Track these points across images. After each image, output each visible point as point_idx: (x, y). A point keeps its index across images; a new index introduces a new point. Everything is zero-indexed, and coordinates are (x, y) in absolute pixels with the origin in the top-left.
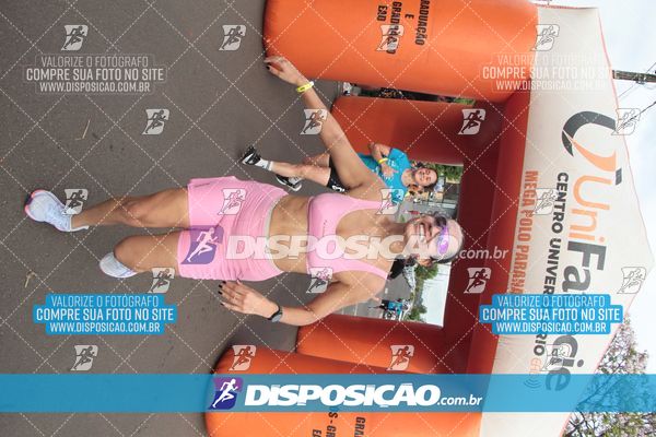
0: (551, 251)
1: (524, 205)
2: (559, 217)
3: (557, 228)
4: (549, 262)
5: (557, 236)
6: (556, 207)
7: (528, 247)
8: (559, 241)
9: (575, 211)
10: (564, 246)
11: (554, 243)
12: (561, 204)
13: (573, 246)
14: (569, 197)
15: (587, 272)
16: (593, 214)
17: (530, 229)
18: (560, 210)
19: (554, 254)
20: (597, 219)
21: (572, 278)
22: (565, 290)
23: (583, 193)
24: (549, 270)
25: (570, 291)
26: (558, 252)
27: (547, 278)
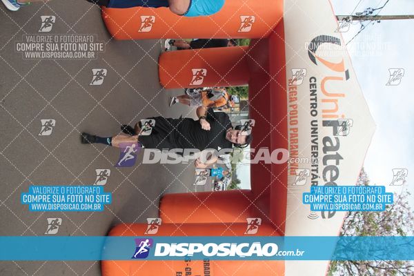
0: (312, 129)
1: (290, 101)
2: (314, 106)
3: (314, 113)
4: (312, 136)
5: (314, 118)
6: (311, 99)
7: (297, 129)
8: (316, 121)
9: (324, 101)
10: (320, 124)
11: (314, 123)
12: (314, 97)
13: (325, 123)
14: (319, 92)
15: (337, 138)
16: (335, 101)
17: (297, 117)
18: (314, 102)
19: (314, 131)
20: (338, 103)
21: (328, 144)
22: (325, 152)
23: (326, 89)
24: (313, 141)
25: (329, 153)
26: (317, 129)
27: (312, 146)
